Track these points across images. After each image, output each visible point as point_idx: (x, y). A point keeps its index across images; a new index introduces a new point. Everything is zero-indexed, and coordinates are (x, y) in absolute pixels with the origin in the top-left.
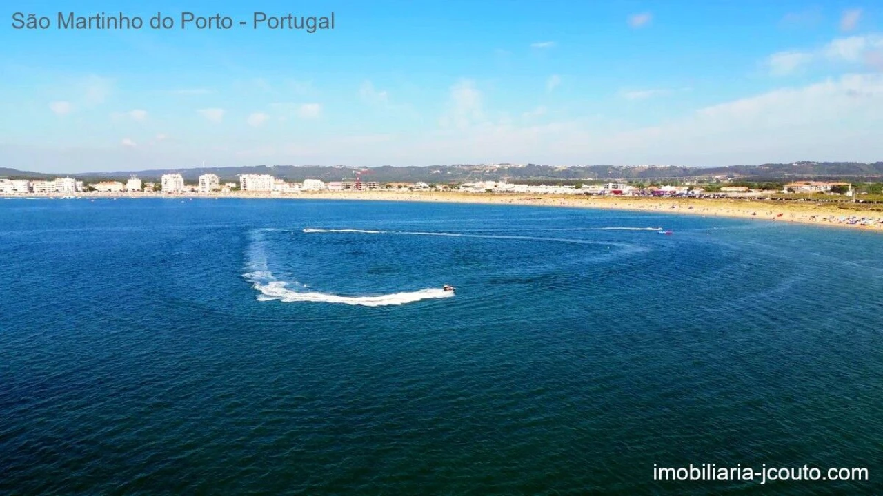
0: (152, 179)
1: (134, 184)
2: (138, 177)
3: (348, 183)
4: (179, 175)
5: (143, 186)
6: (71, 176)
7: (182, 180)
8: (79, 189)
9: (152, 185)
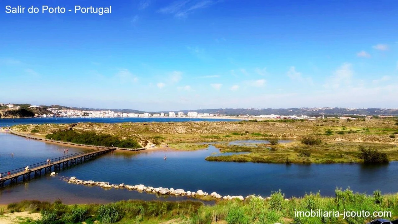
0: (166, 113)
1: (162, 114)
2: (163, 113)
3: (215, 114)
4: (174, 112)
5: (164, 115)
6: (148, 112)
7: (174, 114)
8: (149, 116)
9: (167, 115)
